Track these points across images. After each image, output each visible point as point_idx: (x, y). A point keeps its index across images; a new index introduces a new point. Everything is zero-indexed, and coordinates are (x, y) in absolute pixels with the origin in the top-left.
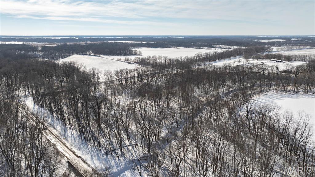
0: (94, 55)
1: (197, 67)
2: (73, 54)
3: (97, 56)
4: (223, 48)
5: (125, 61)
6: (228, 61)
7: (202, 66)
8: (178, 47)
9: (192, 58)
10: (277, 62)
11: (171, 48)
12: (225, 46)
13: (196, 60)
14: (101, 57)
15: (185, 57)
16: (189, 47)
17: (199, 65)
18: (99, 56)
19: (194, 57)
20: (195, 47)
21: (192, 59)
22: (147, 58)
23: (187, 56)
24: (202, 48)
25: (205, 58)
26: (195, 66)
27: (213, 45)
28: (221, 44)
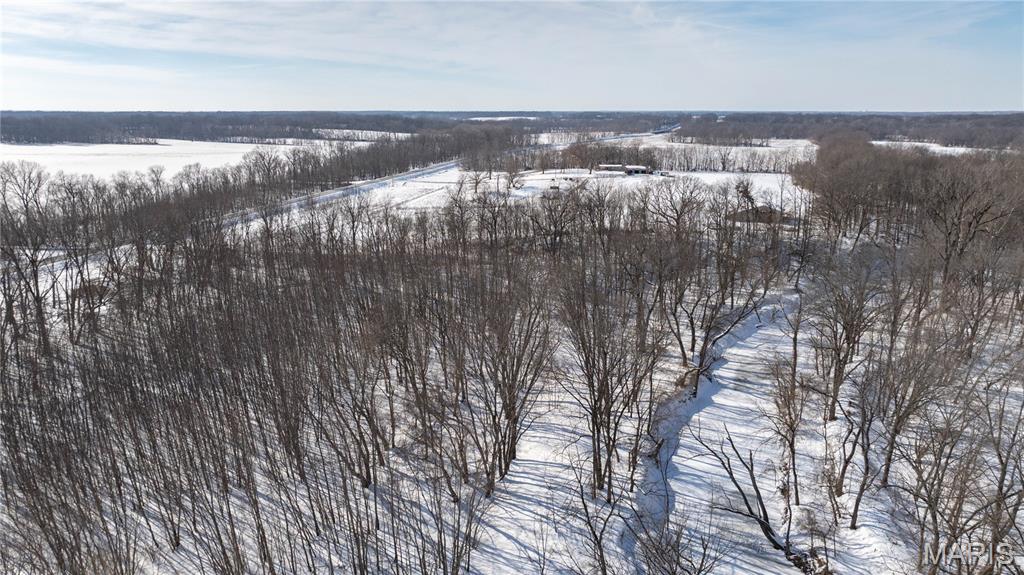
1: (256, 225)
4: (359, 140)
6: (409, 183)
7: (295, 214)
9: (226, 178)
10: (630, 173)
11: (128, 143)
12: (365, 131)
13: (251, 183)
16: (213, 139)
17: (270, 212)
19: (239, 168)
20: (239, 139)
21: (226, 181)
23: (197, 165)
24: (272, 141)
25: (293, 174)
26: (247, 221)
27: (314, 130)
28: (345, 125)
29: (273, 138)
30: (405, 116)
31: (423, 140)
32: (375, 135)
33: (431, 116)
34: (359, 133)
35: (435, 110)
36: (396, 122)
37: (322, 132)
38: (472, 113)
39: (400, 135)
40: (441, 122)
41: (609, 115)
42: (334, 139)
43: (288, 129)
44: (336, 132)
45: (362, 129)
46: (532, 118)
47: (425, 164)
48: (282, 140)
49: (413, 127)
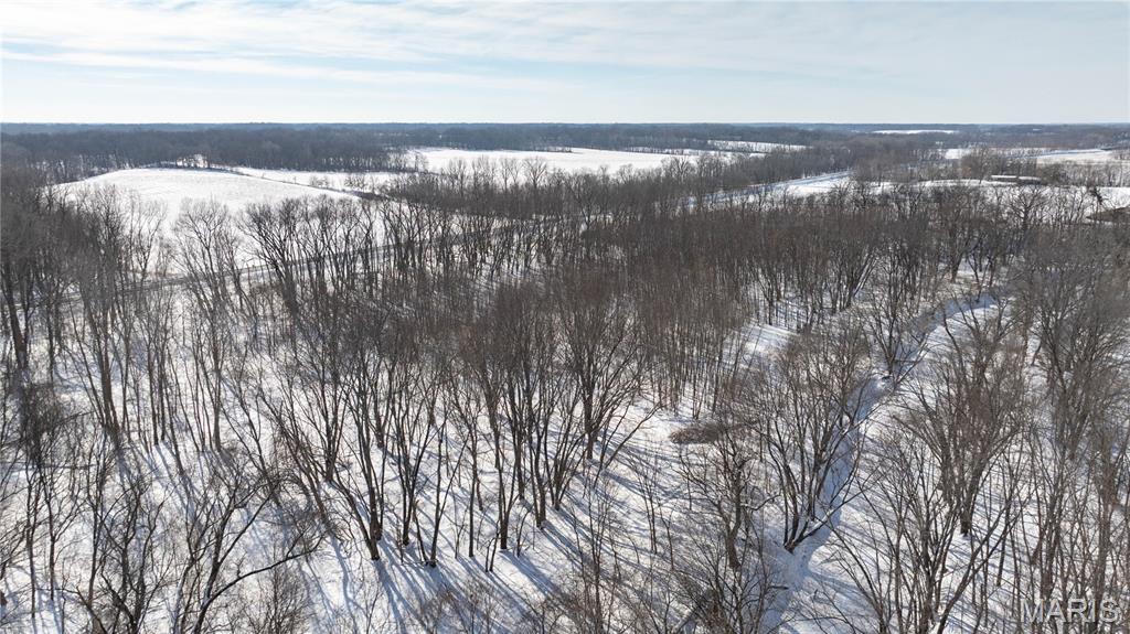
0: (210, 169)
2: (120, 167)
3: (220, 170)
5: (348, 189)
8: (573, 149)
11: (548, 151)
12: (759, 144)
14: (238, 173)
15: (618, 169)
18: (232, 171)
19: (658, 170)
20: (641, 149)
22: (446, 171)
27: (709, 142)
28: (739, 137)
29: (671, 148)
30: (801, 128)
31: (818, 151)
32: (769, 146)
33: (831, 129)
34: (753, 145)
35: (836, 122)
36: (792, 135)
37: (717, 143)
38: (879, 125)
39: (795, 147)
40: (841, 135)
41: (1050, 128)
42: (729, 151)
43: (684, 140)
44: (731, 143)
45: (756, 141)
46: (949, 132)
47: (818, 174)
48: (680, 150)
49: (809, 139)
